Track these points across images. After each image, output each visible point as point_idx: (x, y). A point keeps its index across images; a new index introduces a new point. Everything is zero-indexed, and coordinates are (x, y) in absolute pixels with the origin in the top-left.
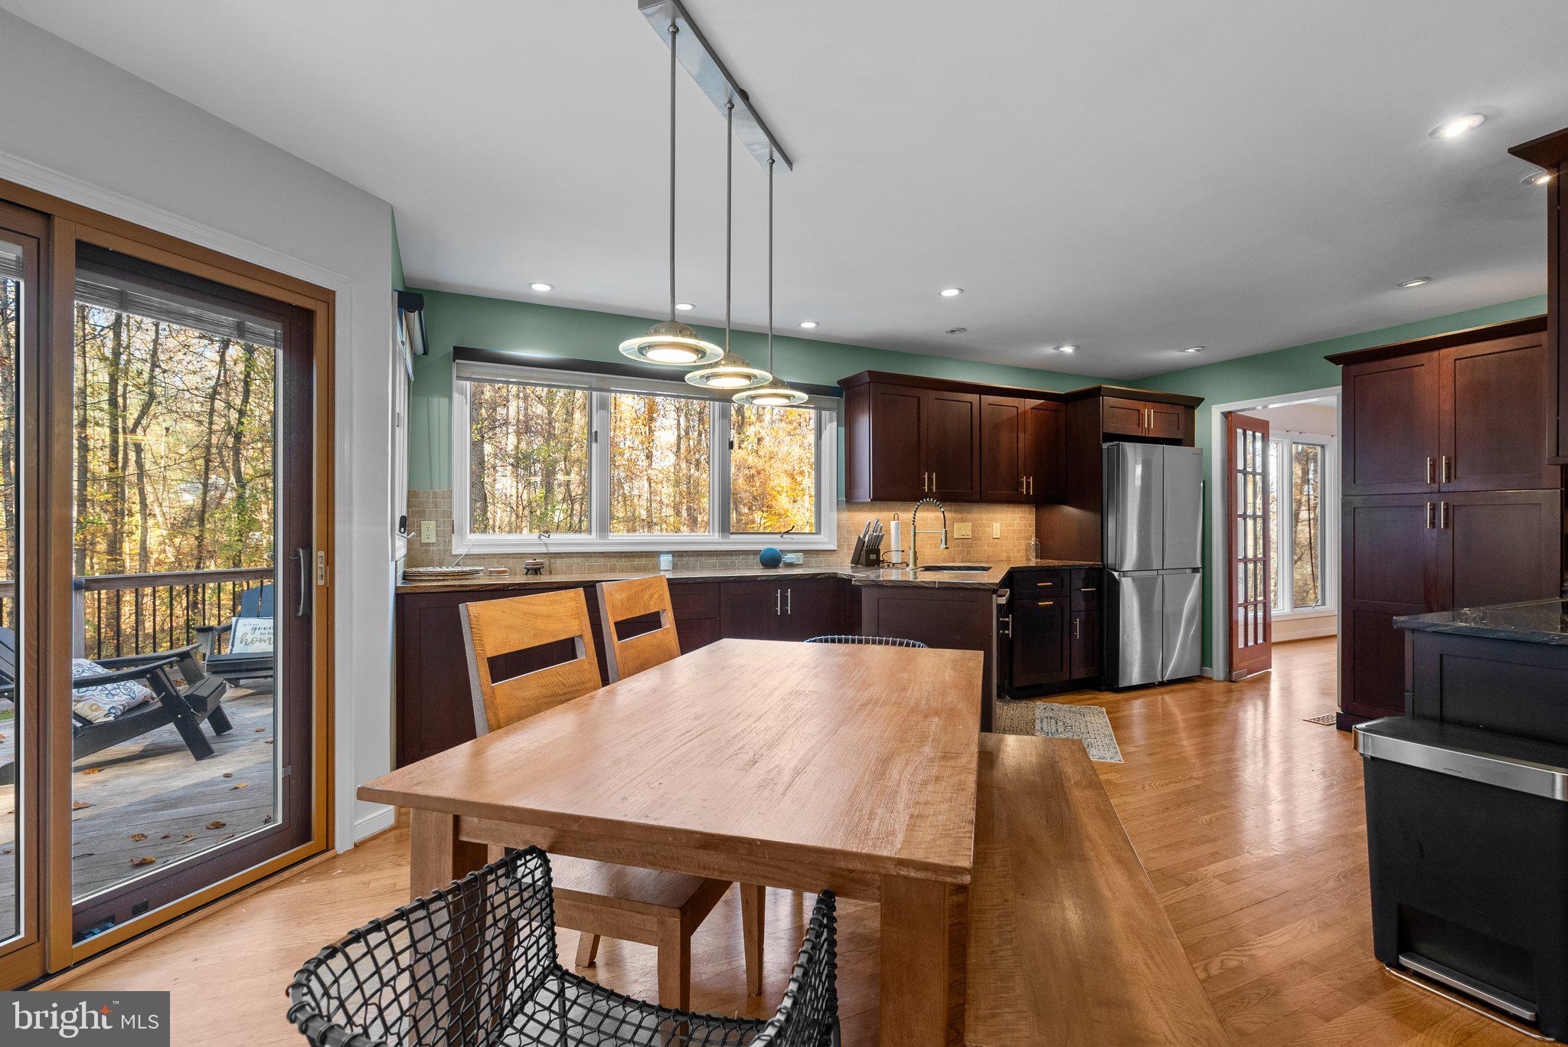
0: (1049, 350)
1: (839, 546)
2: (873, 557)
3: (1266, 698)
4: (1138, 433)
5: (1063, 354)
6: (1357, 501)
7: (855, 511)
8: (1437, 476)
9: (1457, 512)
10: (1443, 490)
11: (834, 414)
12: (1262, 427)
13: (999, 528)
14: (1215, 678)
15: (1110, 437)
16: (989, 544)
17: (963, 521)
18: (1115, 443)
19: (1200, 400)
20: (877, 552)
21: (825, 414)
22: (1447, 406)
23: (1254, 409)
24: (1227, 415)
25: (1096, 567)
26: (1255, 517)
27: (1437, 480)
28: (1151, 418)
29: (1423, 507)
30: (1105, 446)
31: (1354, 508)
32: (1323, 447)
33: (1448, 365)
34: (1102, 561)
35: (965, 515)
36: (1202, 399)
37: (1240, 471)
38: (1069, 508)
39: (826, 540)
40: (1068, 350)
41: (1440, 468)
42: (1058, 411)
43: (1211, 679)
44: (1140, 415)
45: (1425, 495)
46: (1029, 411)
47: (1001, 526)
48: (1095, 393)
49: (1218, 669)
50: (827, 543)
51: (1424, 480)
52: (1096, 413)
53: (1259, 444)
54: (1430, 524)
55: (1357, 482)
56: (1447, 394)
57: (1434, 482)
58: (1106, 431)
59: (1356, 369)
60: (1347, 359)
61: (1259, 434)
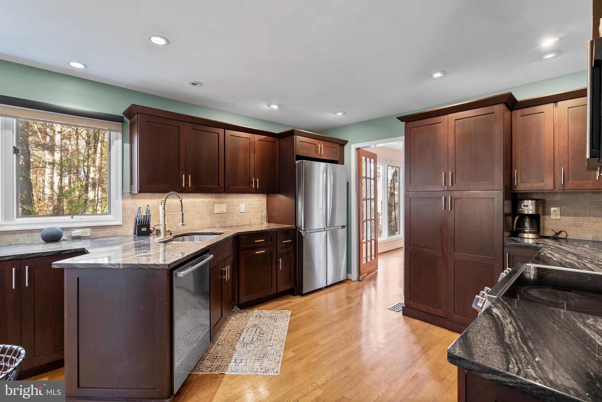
0: (264, 107)
1: (123, 222)
2: (144, 229)
3: (375, 285)
4: (316, 156)
5: (272, 110)
6: (411, 194)
8: (447, 182)
9: (456, 202)
10: (450, 189)
11: (120, 135)
12: (373, 157)
13: (244, 207)
14: (353, 280)
15: (299, 158)
16: (237, 216)
17: (221, 203)
18: (301, 161)
19: (346, 142)
20: (148, 226)
21: (114, 135)
22: (451, 145)
23: (370, 147)
24: (358, 149)
25: (292, 228)
26: (370, 199)
27: (447, 184)
28: (322, 149)
29: (440, 198)
30: (297, 162)
31: (410, 198)
32: (399, 168)
33: (452, 123)
34: (296, 225)
35: (222, 200)
36: (347, 142)
37: (363, 177)
38: (282, 196)
39: (113, 219)
40: (275, 107)
41: (448, 178)
42: (275, 143)
43: (351, 280)
44: (317, 148)
45: (442, 192)
46: (257, 141)
47: (246, 205)
48: (290, 134)
49: (354, 276)
50: (114, 220)
51: (441, 184)
52: (292, 144)
53: (372, 165)
54: (444, 207)
55: (412, 184)
56: (451, 138)
57: (446, 185)
58: (297, 154)
59: (411, 124)
60: (407, 119)
61: (372, 160)
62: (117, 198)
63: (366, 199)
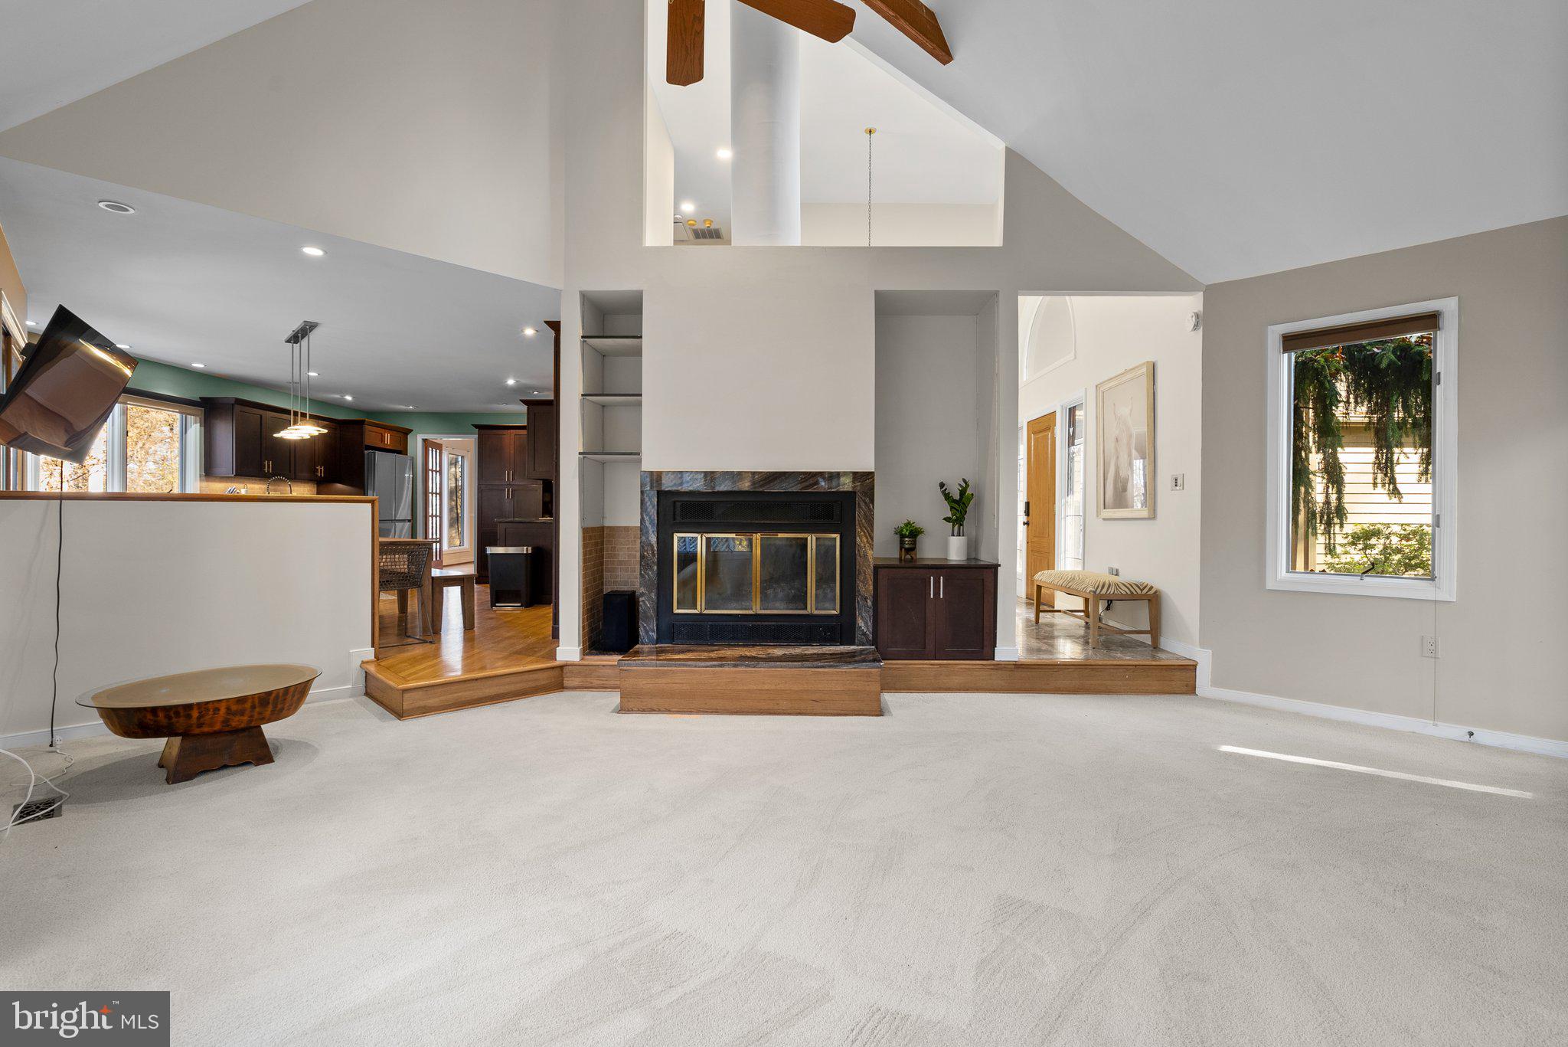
4: (381, 445)
5: (345, 400)
6: (483, 487)
7: (212, 482)
8: (510, 478)
9: (515, 493)
10: (511, 484)
11: (198, 418)
12: (439, 447)
15: (369, 448)
18: (370, 451)
19: (411, 431)
21: (191, 419)
22: (512, 452)
23: (438, 439)
24: (425, 440)
26: (436, 516)
27: (510, 480)
28: (388, 439)
29: (505, 490)
30: (366, 452)
31: (482, 490)
35: (276, 487)
38: (341, 485)
40: (349, 398)
41: (510, 475)
44: (383, 437)
45: (506, 486)
48: (360, 422)
51: (505, 480)
52: (362, 434)
53: (438, 455)
54: (507, 497)
55: (484, 478)
56: (512, 447)
58: (366, 444)
59: (483, 431)
60: (480, 427)
61: (438, 451)
62: (196, 480)
63: (432, 516)
